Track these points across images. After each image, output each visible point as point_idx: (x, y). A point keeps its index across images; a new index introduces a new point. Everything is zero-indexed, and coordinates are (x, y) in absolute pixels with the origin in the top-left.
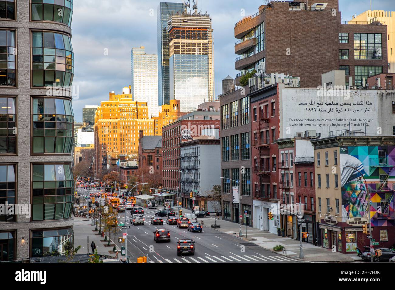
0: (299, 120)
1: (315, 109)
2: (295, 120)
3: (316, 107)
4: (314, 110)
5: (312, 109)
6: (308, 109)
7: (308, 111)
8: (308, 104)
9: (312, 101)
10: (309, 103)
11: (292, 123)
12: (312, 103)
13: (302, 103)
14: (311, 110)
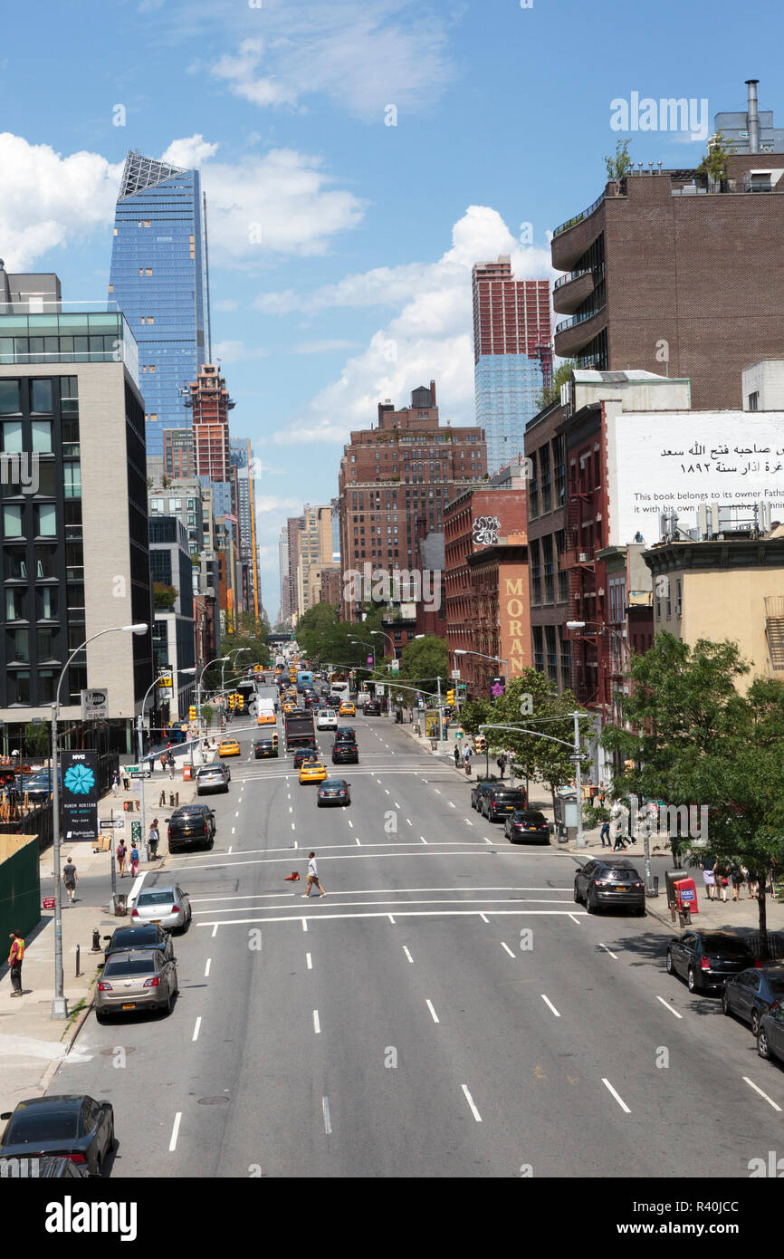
0: (662, 497)
1: (706, 466)
2: (652, 497)
3: (709, 461)
4: (703, 468)
5: (698, 466)
6: (687, 468)
7: (687, 470)
8: (686, 453)
9: (697, 445)
10: (691, 451)
11: (643, 504)
12: (698, 451)
13: (670, 452)
14: (694, 467)
